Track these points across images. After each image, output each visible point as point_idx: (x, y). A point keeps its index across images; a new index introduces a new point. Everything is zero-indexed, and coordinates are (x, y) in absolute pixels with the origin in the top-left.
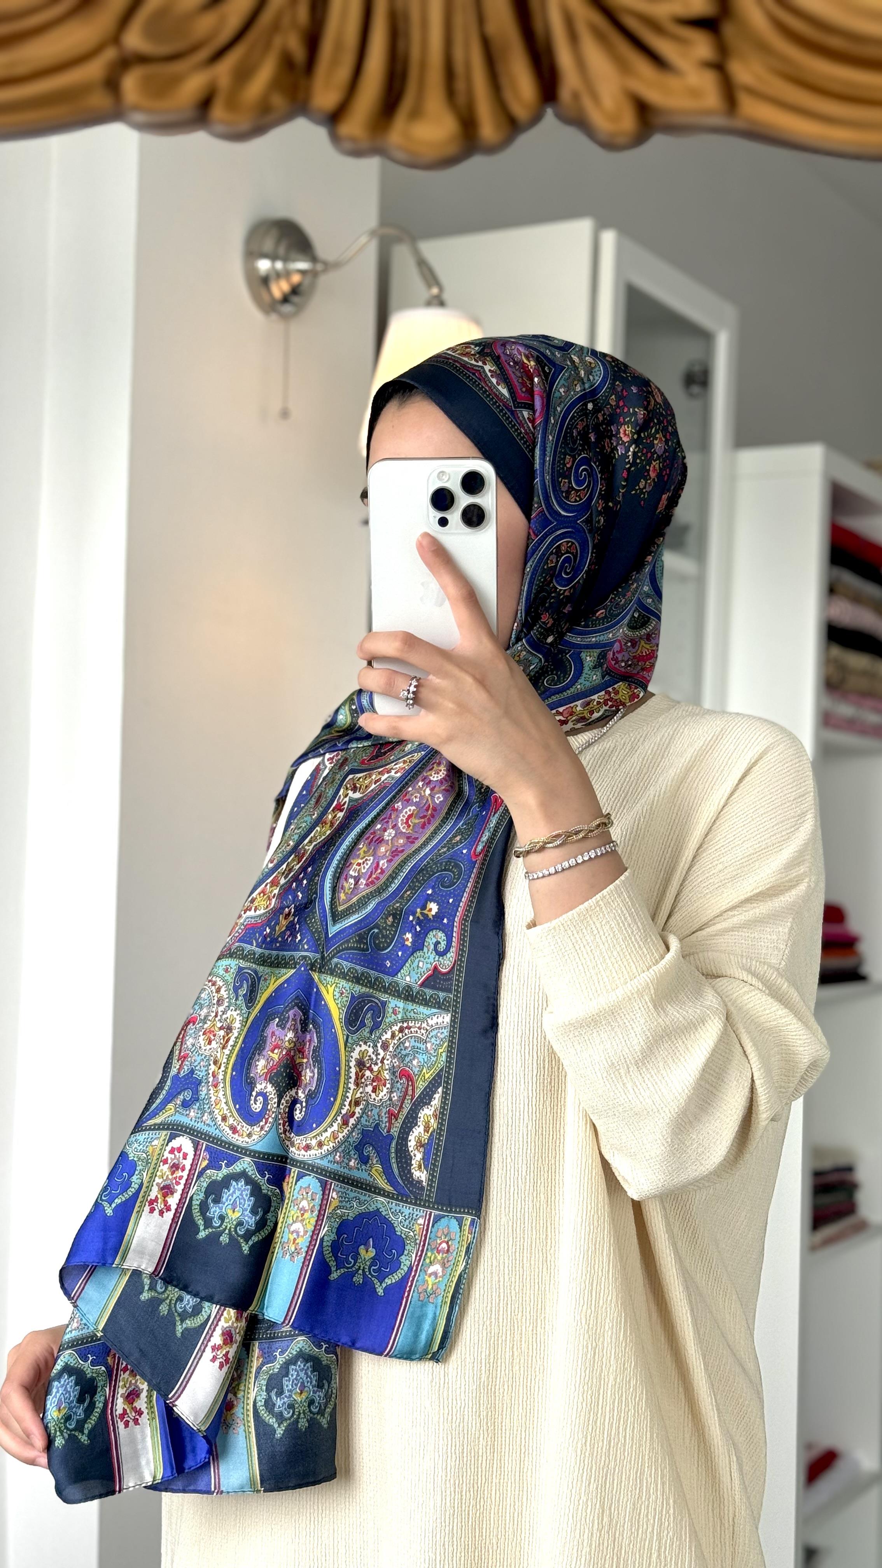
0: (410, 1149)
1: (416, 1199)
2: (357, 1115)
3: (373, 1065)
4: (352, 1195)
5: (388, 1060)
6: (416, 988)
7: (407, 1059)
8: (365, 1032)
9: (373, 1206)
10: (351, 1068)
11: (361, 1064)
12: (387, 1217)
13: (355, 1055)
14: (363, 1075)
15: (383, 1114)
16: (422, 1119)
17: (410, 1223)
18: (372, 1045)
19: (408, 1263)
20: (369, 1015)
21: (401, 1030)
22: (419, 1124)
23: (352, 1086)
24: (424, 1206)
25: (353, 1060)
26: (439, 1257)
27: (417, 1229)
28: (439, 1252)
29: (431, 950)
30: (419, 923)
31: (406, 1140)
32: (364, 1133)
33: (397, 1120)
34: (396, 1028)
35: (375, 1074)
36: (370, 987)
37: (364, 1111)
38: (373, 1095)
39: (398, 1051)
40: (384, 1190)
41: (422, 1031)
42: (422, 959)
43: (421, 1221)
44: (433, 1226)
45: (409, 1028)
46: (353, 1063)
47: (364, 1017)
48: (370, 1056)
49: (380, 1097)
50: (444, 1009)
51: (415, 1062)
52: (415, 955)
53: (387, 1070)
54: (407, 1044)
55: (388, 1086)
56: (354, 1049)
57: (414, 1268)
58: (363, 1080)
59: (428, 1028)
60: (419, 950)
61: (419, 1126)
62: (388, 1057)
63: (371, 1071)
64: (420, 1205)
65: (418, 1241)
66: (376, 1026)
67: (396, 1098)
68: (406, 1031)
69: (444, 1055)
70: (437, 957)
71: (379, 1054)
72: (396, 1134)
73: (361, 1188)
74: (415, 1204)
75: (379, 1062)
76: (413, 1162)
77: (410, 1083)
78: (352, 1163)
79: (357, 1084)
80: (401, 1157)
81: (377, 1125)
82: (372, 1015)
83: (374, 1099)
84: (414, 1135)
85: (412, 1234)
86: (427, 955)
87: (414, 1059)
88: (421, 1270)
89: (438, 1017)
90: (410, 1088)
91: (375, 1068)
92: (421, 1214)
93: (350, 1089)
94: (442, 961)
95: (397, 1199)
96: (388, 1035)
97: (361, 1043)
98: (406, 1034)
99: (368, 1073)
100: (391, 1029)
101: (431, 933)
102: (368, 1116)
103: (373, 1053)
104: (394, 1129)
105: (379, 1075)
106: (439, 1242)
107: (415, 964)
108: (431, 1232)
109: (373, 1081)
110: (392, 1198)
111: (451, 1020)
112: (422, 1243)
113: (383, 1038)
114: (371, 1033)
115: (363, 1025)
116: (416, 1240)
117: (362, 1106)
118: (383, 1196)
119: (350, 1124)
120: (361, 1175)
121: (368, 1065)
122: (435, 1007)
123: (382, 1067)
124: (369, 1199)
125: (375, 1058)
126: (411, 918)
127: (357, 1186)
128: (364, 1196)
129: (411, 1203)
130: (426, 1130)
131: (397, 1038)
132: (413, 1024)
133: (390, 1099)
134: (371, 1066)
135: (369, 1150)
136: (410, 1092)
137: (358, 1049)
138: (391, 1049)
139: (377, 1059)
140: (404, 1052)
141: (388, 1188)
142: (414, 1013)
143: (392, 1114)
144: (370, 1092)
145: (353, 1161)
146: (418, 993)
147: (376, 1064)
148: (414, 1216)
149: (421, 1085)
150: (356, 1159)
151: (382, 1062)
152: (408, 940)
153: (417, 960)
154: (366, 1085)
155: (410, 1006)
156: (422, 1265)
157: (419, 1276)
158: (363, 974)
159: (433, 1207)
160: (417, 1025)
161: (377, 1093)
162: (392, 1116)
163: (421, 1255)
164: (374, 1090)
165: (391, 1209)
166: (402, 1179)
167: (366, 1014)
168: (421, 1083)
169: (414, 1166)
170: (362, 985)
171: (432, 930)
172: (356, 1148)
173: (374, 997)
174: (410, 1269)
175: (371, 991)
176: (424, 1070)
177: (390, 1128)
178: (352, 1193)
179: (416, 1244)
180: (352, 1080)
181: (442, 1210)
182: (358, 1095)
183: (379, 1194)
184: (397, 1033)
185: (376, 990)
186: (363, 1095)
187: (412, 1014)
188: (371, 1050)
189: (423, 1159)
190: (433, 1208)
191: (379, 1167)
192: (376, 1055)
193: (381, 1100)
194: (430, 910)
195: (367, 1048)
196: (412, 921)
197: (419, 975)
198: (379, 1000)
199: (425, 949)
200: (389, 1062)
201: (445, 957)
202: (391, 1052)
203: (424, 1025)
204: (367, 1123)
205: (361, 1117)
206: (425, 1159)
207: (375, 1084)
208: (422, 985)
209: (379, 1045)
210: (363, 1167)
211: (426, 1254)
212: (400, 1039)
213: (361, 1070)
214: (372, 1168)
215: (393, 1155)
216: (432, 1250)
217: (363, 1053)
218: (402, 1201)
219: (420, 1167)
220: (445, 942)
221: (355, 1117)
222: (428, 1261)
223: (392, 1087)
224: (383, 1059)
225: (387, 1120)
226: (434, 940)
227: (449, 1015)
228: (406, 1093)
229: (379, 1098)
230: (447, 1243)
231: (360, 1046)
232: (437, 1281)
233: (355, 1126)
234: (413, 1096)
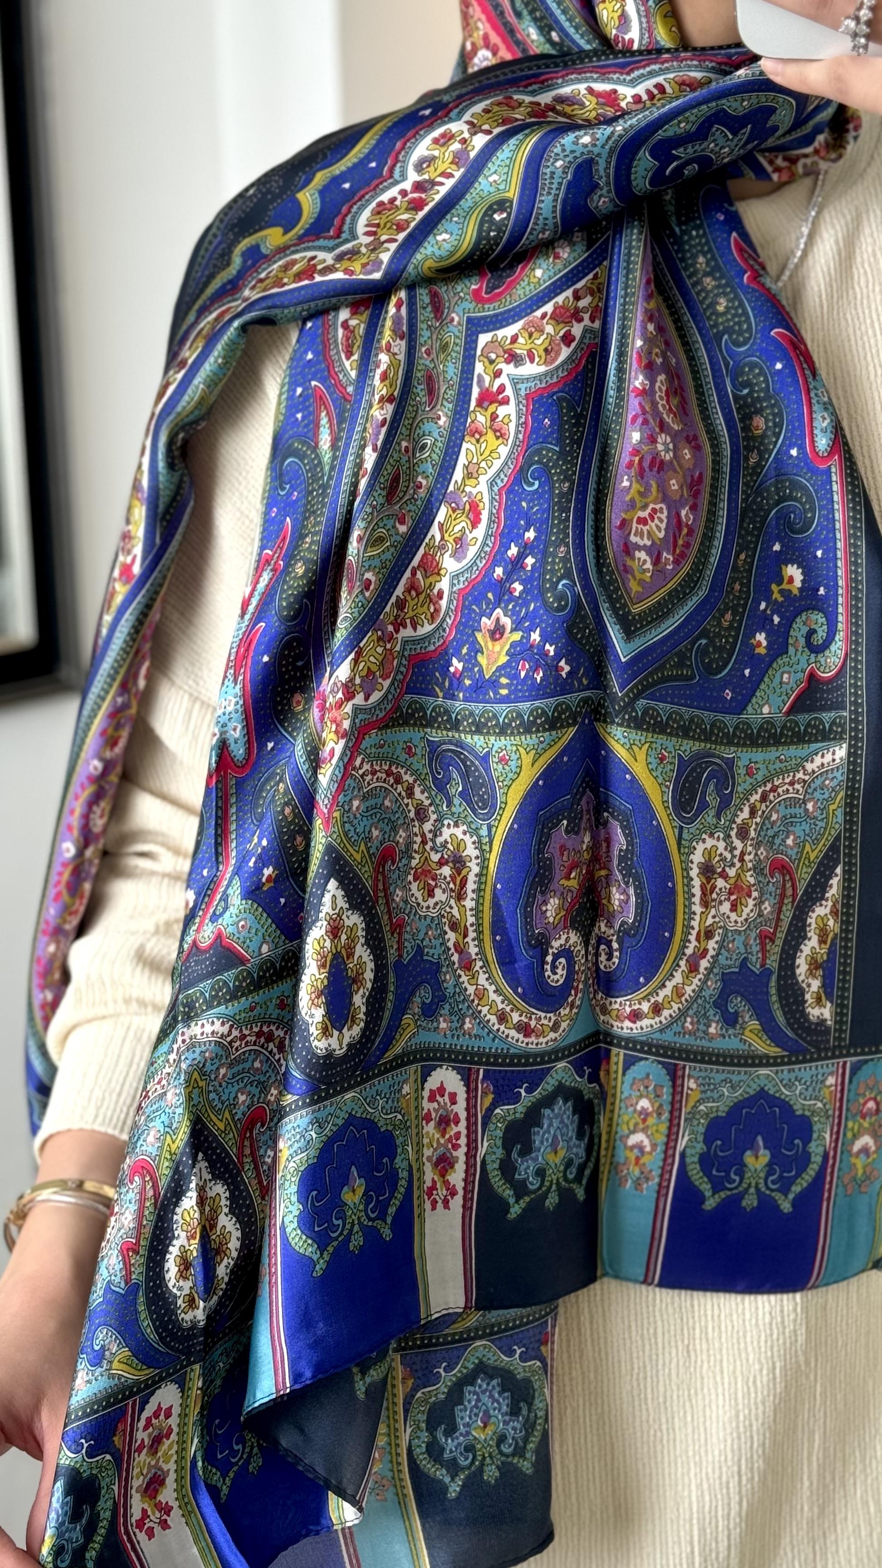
0: (800, 979)
1: (819, 1050)
2: (711, 953)
3: (727, 869)
4: (719, 1077)
5: (750, 854)
6: (780, 718)
7: (777, 841)
8: (709, 817)
9: (755, 1086)
10: (692, 879)
11: (707, 870)
12: (777, 1095)
13: (698, 857)
14: (713, 887)
15: (752, 942)
16: (814, 926)
17: (814, 1090)
18: (722, 836)
19: (820, 1150)
20: (711, 787)
21: (764, 798)
22: (809, 935)
23: (697, 909)
24: (834, 1057)
25: (694, 866)
26: (866, 1124)
27: (827, 1096)
28: (864, 1117)
29: (800, 649)
30: (777, 608)
31: (792, 967)
32: (726, 979)
33: (773, 942)
34: (756, 797)
35: (732, 881)
36: (706, 740)
37: (721, 945)
38: (733, 916)
39: (762, 834)
40: (767, 1057)
41: (797, 786)
42: (787, 668)
43: (831, 1080)
44: (850, 1082)
45: (774, 789)
46: (694, 872)
47: (704, 793)
48: (721, 855)
49: (744, 916)
50: (834, 739)
51: (790, 842)
52: (775, 665)
53: (750, 870)
54: (774, 817)
55: (755, 894)
56: (695, 848)
57: (832, 1153)
58: (714, 896)
59: (806, 778)
60: (781, 655)
61: (810, 939)
62: (750, 849)
63: (724, 875)
64: (827, 1058)
65: (830, 1112)
66: (725, 803)
67: (769, 909)
68: (771, 797)
69: (840, 814)
70: (813, 655)
71: (735, 848)
72: (776, 965)
73: (732, 1064)
74: (820, 1059)
75: (736, 860)
76: (808, 996)
77: (787, 878)
78: (712, 1030)
79: (705, 904)
80: (787, 998)
81: (744, 963)
82: (716, 786)
83: (736, 922)
84: (804, 955)
85: (820, 1105)
86: (794, 659)
87: (788, 837)
88: (842, 1153)
89: (823, 756)
90: (789, 885)
91: (732, 872)
92: (831, 1069)
93: (695, 913)
94: (822, 660)
95: (790, 1063)
96: (745, 814)
97: (704, 836)
98: (771, 802)
99: (720, 883)
100: (748, 800)
101: (798, 620)
102: (728, 951)
103: (726, 849)
104: (772, 958)
105: (739, 882)
106: (862, 1101)
107: (777, 680)
108: (849, 1091)
109: (731, 893)
110: (783, 1064)
111: (849, 754)
112: (837, 1113)
113: (739, 821)
114: (718, 816)
115: (704, 805)
116: (827, 1111)
117: (717, 938)
118: (768, 1065)
119: (702, 970)
120: (730, 1044)
121: (719, 870)
122: (817, 741)
123: (741, 867)
124: (745, 1078)
125: (729, 856)
126: (763, 606)
127: (724, 1064)
128: (739, 1075)
129: (812, 1060)
130: (822, 941)
131: (760, 813)
132: (780, 781)
133: (760, 915)
134: (724, 870)
135: (737, 1003)
136: (789, 892)
137: (700, 848)
138: (753, 834)
139: (734, 856)
140: (770, 833)
141: (774, 1051)
142: (781, 761)
143: (766, 937)
144: (728, 912)
145: (714, 1025)
146: (784, 727)
147: (733, 865)
148: (820, 1077)
149: (804, 875)
150: (717, 1022)
151: (742, 860)
152: (759, 644)
153: (779, 673)
154: (721, 903)
155: (772, 753)
156: (843, 1144)
157: (841, 1161)
158: (691, 720)
159: (848, 1052)
160: (787, 781)
161: (739, 910)
162: (765, 938)
163: (838, 1132)
164: (734, 908)
165: (781, 1081)
166: (793, 1029)
167: (706, 786)
168: (805, 870)
169: (810, 1001)
170: (693, 738)
171: (799, 613)
172: (716, 1005)
173: (714, 756)
174: (826, 1156)
175: (708, 746)
176: (808, 848)
177: (764, 958)
178: (717, 1073)
179: (828, 1118)
180: (697, 899)
181: (863, 1053)
182: (710, 921)
183: (761, 1065)
184: (758, 804)
185: (715, 742)
186: (717, 919)
187: (778, 765)
188: (721, 845)
189: (824, 986)
190: (849, 1055)
191: (754, 1024)
192: (731, 852)
193: (746, 920)
194: (791, 580)
195: (714, 842)
196: (765, 610)
197: (784, 697)
198: (722, 758)
199: (791, 650)
200: (752, 857)
201: (827, 653)
202: (753, 839)
203: (800, 775)
204: (729, 962)
205: (718, 955)
206: (827, 987)
207: (733, 897)
208: (789, 712)
209: (733, 833)
210: (731, 1031)
211: (846, 1126)
212: (764, 812)
213: (709, 880)
214: (744, 1029)
215: (774, 998)
216: (854, 1116)
217: (709, 853)
218: (798, 1062)
219: (818, 1000)
220: (825, 627)
221: (708, 957)
222: (849, 1135)
223: (762, 894)
224: (743, 854)
225: (758, 948)
226: (805, 630)
227: (844, 745)
228: (783, 896)
229: (742, 919)
230: (875, 1099)
231: (704, 841)
232: (870, 1160)
233: (709, 970)
234: (794, 895)
